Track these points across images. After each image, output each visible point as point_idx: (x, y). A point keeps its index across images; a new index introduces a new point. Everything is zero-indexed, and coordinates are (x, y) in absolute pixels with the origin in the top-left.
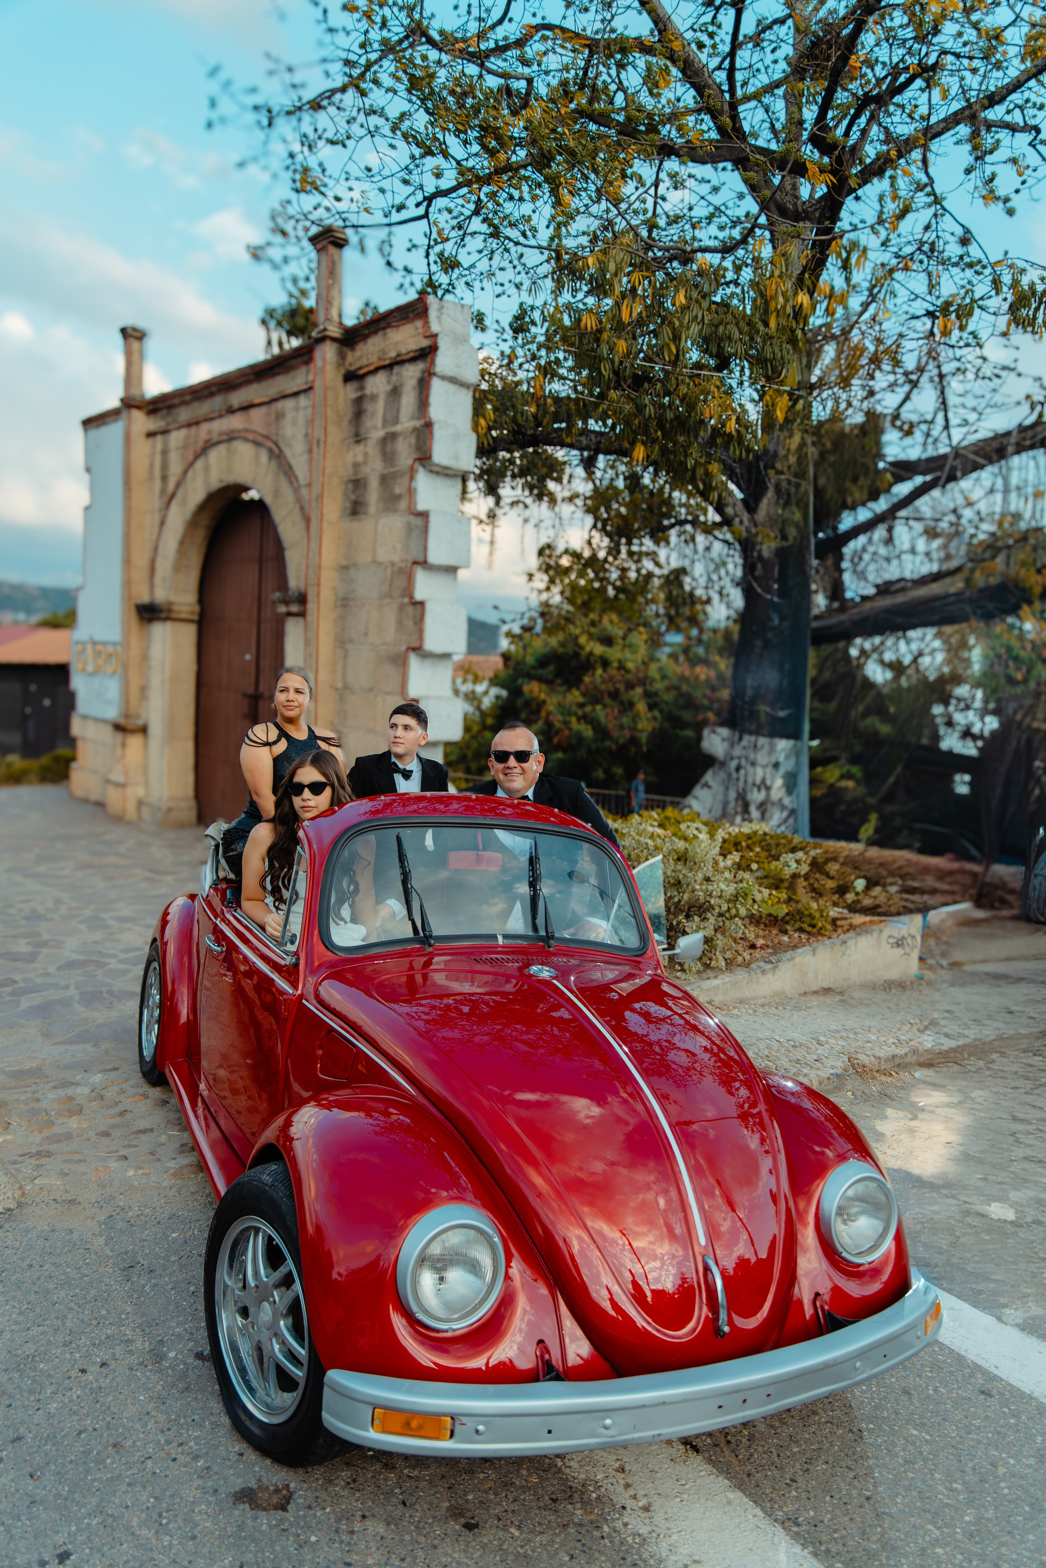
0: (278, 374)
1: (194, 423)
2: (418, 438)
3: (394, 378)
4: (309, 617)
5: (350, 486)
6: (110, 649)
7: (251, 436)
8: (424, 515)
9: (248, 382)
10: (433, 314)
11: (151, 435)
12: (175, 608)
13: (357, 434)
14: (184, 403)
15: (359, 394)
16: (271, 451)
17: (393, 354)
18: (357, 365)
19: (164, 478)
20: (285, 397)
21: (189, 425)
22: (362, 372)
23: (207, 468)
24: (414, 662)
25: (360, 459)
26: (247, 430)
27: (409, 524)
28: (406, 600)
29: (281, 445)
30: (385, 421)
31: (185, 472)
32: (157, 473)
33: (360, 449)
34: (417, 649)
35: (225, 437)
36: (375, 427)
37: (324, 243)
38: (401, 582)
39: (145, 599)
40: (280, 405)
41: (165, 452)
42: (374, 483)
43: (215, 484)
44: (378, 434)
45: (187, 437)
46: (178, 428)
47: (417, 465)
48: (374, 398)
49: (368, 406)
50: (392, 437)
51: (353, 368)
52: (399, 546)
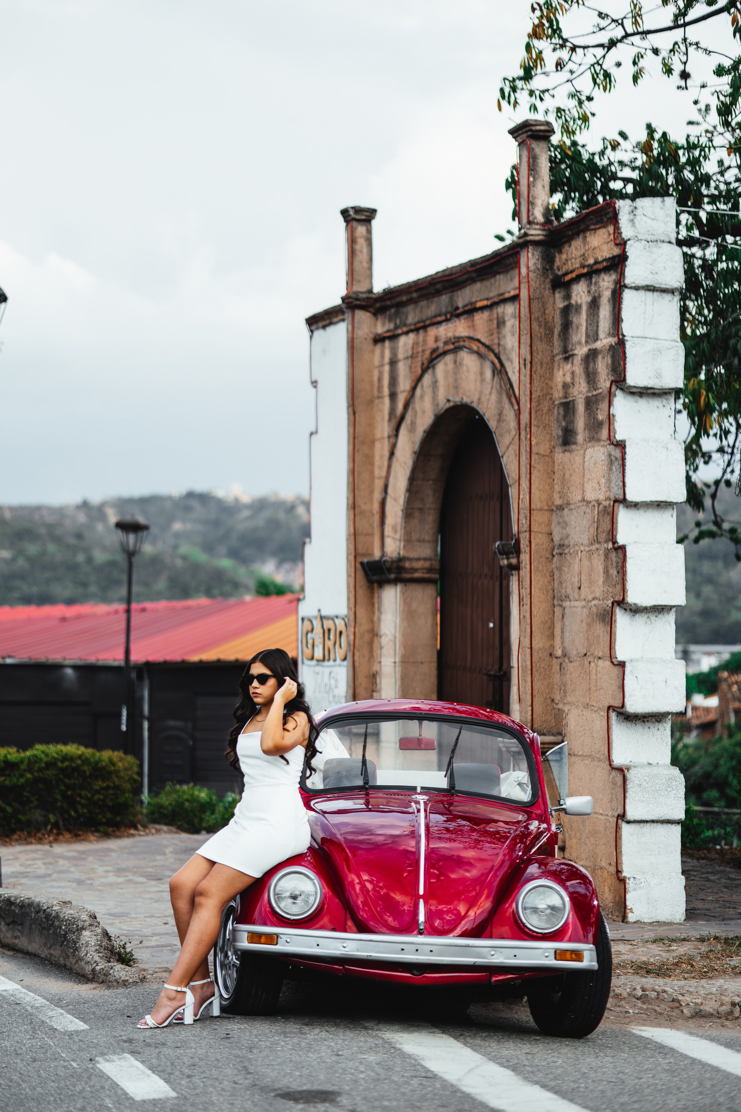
0: (499, 273)
1: (421, 327)
2: (613, 357)
3: (593, 288)
4: (525, 572)
5: (562, 411)
6: (340, 624)
7: (475, 348)
8: (621, 445)
9: (473, 280)
10: (624, 219)
11: (378, 340)
12: (407, 565)
13: (565, 350)
14: (412, 301)
15: (566, 303)
16: (493, 363)
17: (591, 261)
18: (564, 270)
19: (393, 396)
20: (505, 301)
21: (417, 330)
22: (567, 278)
23: (435, 383)
24: (621, 618)
25: (568, 379)
26: (471, 338)
27: (610, 455)
28: (610, 545)
29: (503, 358)
30: (587, 336)
31: (414, 389)
32: (386, 391)
33: (568, 367)
34: (621, 603)
35: (451, 347)
36: (580, 343)
37: (524, 136)
38: (606, 525)
39: (377, 555)
40: (500, 309)
41: (393, 363)
42: (581, 408)
43: (443, 405)
44: (582, 351)
45: (416, 344)
46: (407, 333)
47: (614, 388)
48: (578, 307)
49: (575, 319)
50: (592, 355)
51: (560, 273)
52: (603, 481)
